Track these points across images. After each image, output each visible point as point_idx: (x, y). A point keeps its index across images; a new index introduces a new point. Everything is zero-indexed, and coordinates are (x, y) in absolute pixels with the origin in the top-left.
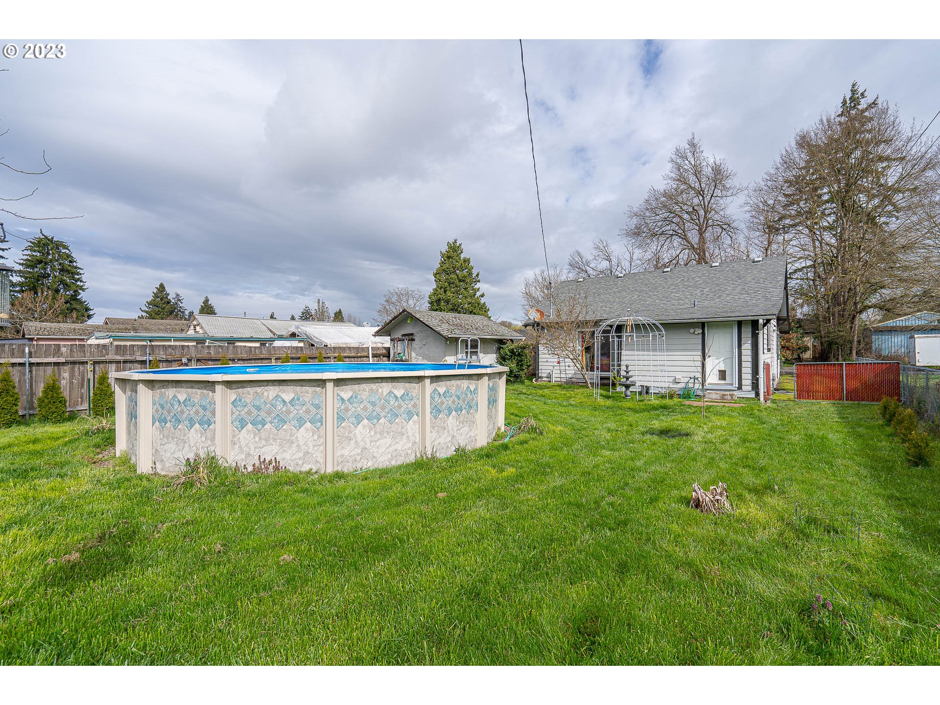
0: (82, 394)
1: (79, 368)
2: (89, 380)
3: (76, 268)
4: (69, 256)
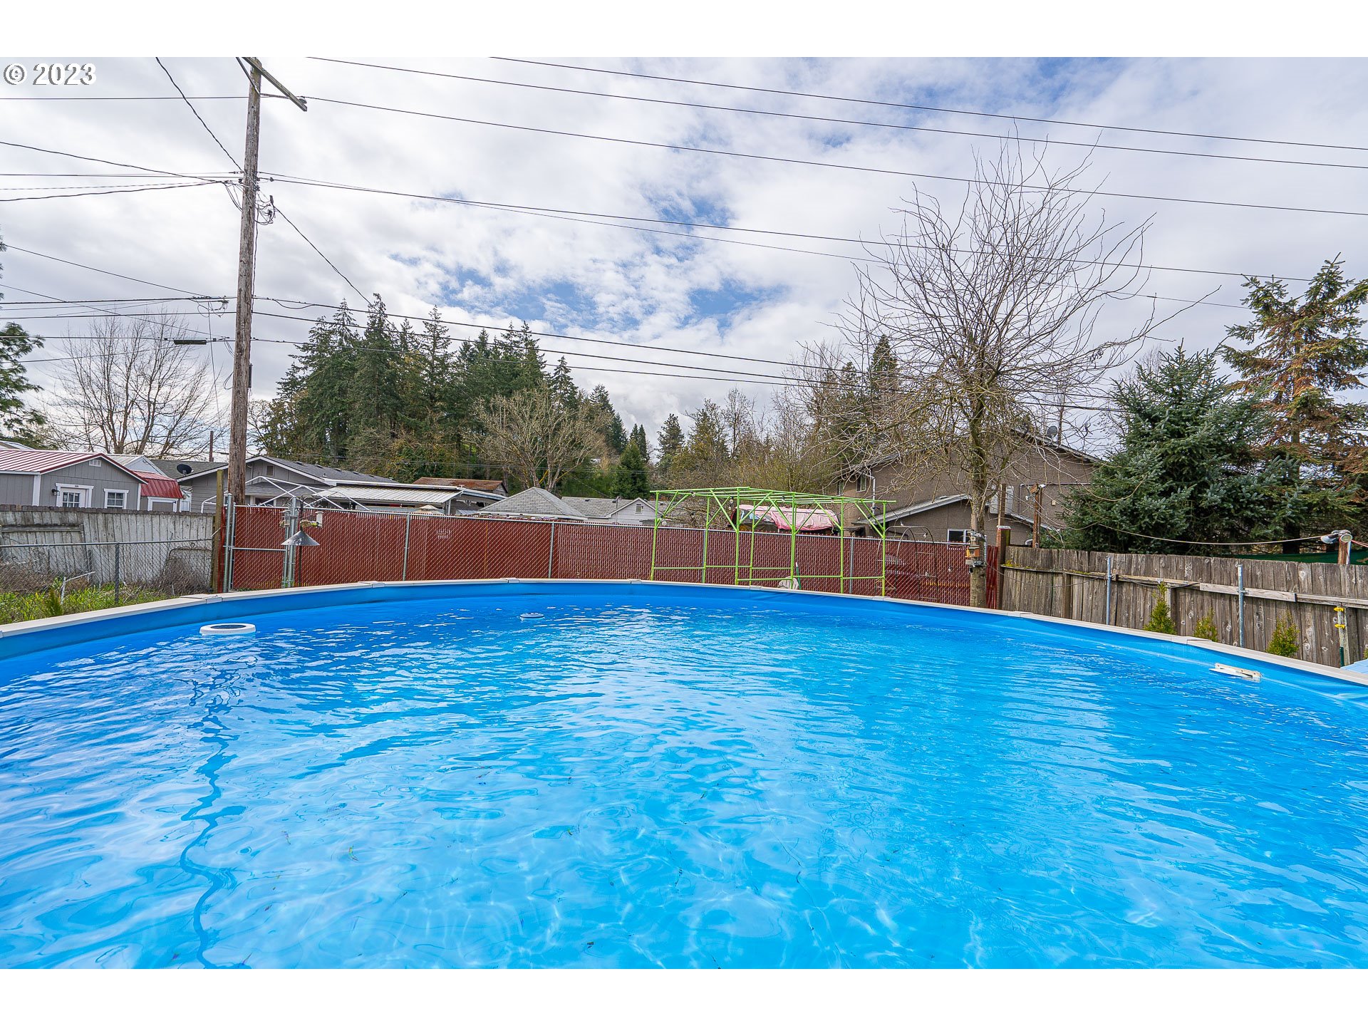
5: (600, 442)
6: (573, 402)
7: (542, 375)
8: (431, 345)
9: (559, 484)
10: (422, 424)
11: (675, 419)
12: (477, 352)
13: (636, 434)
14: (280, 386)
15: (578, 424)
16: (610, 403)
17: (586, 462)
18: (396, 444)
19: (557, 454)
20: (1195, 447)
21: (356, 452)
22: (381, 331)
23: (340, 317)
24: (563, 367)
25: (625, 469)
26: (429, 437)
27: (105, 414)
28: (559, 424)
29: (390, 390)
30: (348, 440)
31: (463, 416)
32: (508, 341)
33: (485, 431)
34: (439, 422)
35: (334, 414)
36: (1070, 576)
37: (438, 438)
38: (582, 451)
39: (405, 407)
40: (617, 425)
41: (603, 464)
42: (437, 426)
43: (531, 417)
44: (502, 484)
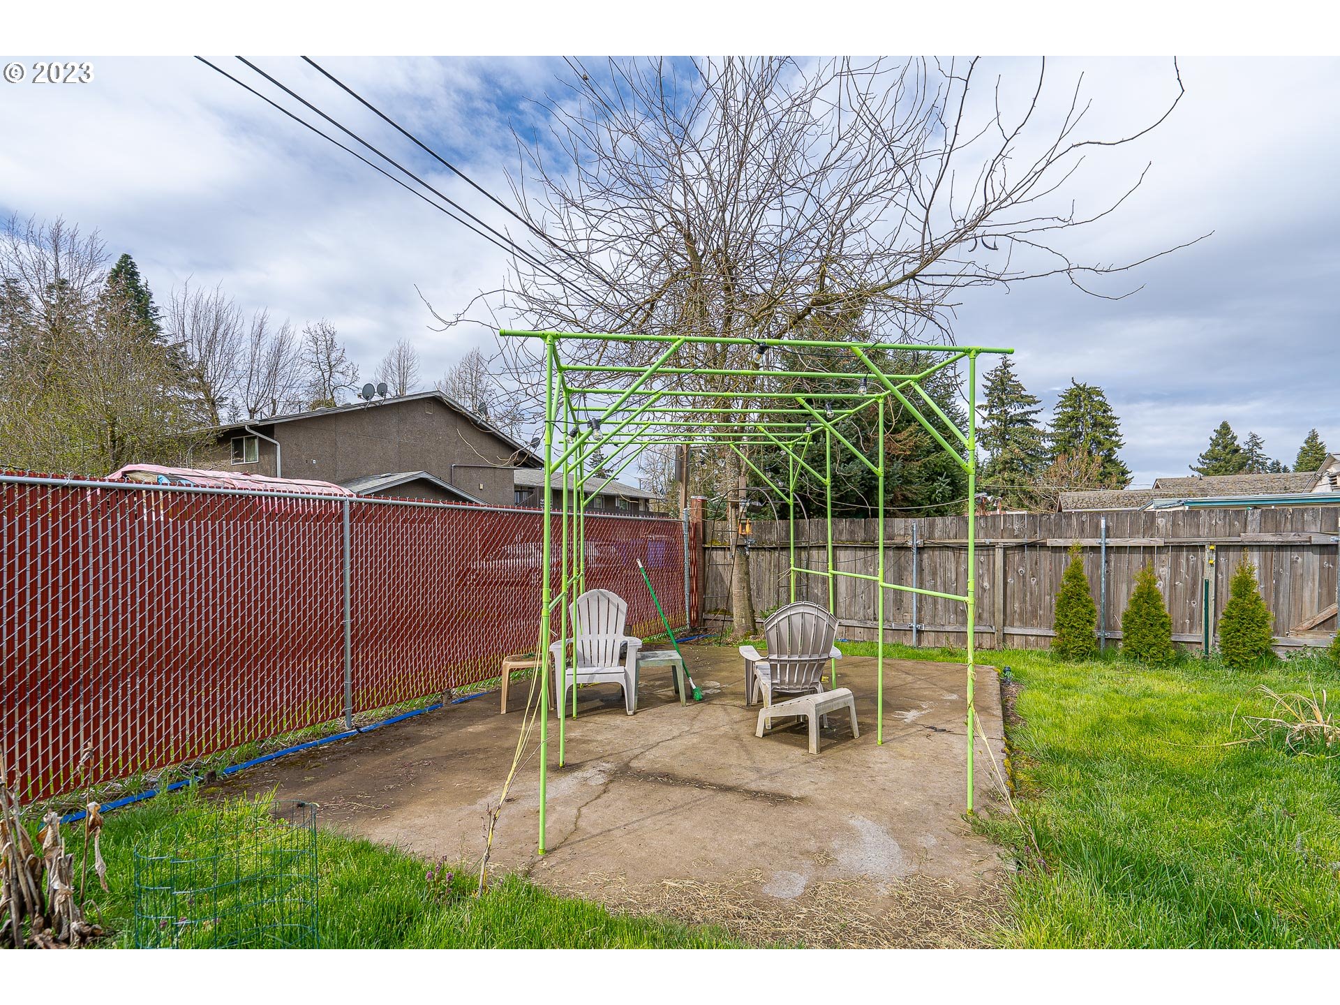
0: (1192, 611)
1: (1188, 559)
2: (1207, 584)
3: (1111, 418)
4: (1102, 404)
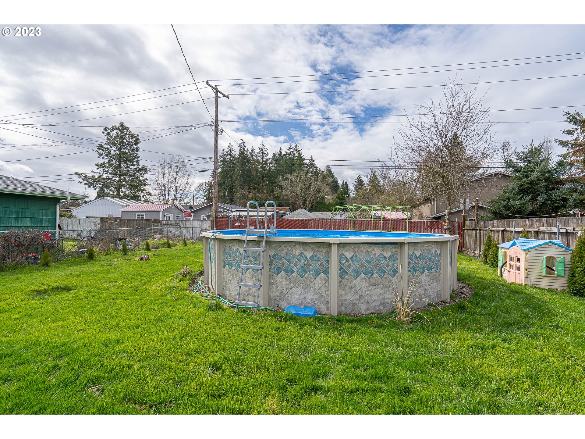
5: (328, 189)
6: (316, 173)
7: (304, 164)
8: (261, 156)
9: (312, 207)
10: (259, 187)
11: (360, 177)
12: (278, 157)
13: (344, 185)
14: (211, 176)
15: (318, 183)
16: (332, 172)
17: (323, 198)
18: (251, 195)
19: (310, 196)
20: (533, 181)
21: (237, 199)
22: (244, 153)
23: (229, 149)
24: (312, 159)
25: (338, 200)
26: (262, 192)
27: (163, 191)
28: (311, 183)
29: (248, 175)
30: (234, 195)
31: (274, 183)
32: (290, 151)
33: (283, 188)
34: (265, 186)
35: (229, 185)
36: (480, 230)
37: (265, 192)
38: (321, 193)
39: (253, 181)
40: (336, 181)
41: (330, 198)
42: (265, 187)
43: (300, 181)
44: (290, 209)
